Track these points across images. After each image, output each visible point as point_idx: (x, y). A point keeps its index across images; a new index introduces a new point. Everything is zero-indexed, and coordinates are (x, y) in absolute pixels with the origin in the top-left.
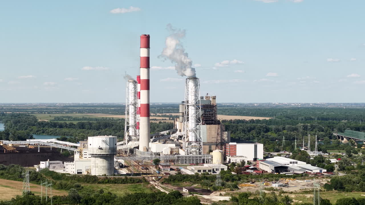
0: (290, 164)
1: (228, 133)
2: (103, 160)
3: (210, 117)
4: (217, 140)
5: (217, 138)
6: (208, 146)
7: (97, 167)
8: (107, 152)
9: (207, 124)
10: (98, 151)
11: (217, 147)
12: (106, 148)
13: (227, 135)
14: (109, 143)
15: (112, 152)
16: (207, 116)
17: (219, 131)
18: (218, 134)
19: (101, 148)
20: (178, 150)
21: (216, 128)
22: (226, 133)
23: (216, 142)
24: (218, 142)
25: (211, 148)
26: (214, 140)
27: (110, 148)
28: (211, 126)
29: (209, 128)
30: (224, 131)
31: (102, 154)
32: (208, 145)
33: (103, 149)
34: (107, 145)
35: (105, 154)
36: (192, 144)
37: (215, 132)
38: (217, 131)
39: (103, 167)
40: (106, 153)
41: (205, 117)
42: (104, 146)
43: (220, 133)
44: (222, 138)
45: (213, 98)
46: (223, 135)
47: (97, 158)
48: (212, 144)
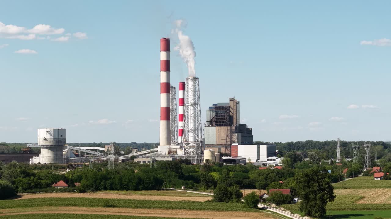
0: (267, 162)
1: (237, 135)
2: (49, 151)
3: (222, 118)
4: (226, 142)
5: (226, 141)
6: (217, 149)
7: (44, 157)
8: (51, 142)
9: (218, 125)
10: (43, 142)
11: (226, 149)
12: (50, 139)
13: (237, 137)
14: (54, 134)
15: (57, 143)
16: (219, 117)
17: (229, 132)
18: (227, 136)
19: (46, 139)
20: (176, 150)
21: (225, 129)
22: (236, 134)
23: (225, 144)
24: (227, 144)
25: (221, 150)
26: (224, 142)
27: (54, 139)
28: (220, 128)
29: (219, 129)
30: (234, 133)
31: (47, 145)
32: (217, 147)
33: (47, 140)
34: (52, 135)
35: (49, 145)
36: (191, 145)
37: (225, 134)
38: (226, 133)
39: (48, 158)
40: (51, 144)
41: (216, 118)
42: (48, 137)
43: (229, 135)
44: (232, 140)
45: (231, 100)
46: (233, 137)
47: (44, 148)
48: (221, 146)
